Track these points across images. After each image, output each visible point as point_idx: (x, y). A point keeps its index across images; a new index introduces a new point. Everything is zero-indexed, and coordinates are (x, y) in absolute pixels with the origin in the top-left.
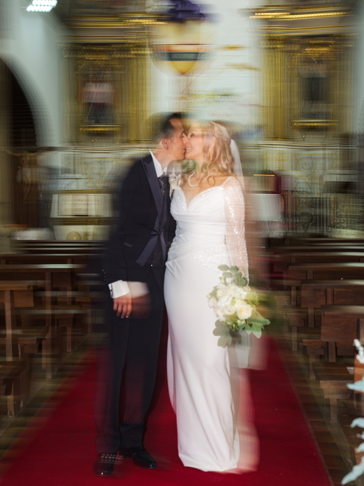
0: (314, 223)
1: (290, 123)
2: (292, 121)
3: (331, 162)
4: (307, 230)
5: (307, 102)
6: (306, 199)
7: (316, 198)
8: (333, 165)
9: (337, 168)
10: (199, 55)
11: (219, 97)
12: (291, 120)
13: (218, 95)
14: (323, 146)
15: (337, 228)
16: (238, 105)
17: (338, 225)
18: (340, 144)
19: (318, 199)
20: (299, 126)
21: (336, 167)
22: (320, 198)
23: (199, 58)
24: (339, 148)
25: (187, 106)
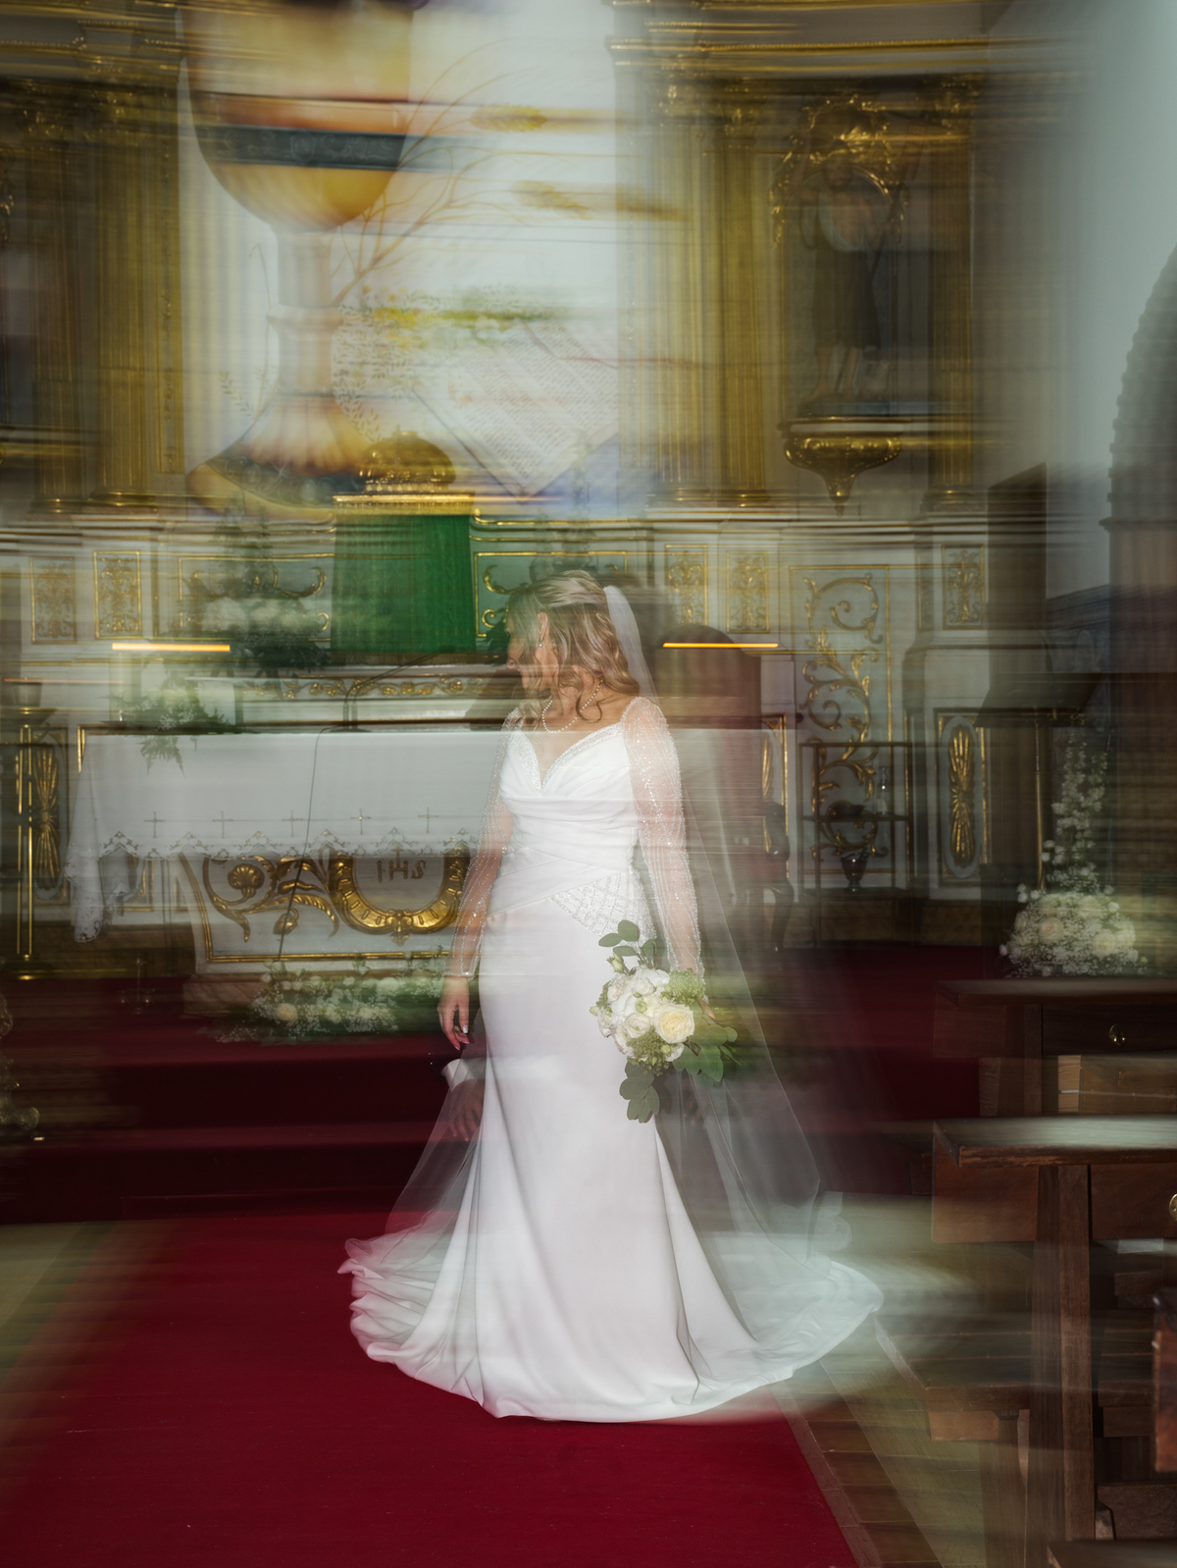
0: (884, 849)
1: (785, 440)
2: (795, 428)
3: (955, 598)
4: (858, 879)
5: (855, 352)
6: (850, 750)
7: (893, 745)
8: (962, 609)
9: (978, 624)
10: (407, 145)
11: (494, 323)
12: (791, 423)
13: (490, 316)
14: (917, 533)
15: (1052, 887)
16: (575, 359)
17: (1062, 877)
18: (990, 524)
19: (899, 750)
20: (822, 449)
21: (973, 620)
22: (908, 745)
23: (407, 159)
24: (985, 539)
25: (360, 360)
